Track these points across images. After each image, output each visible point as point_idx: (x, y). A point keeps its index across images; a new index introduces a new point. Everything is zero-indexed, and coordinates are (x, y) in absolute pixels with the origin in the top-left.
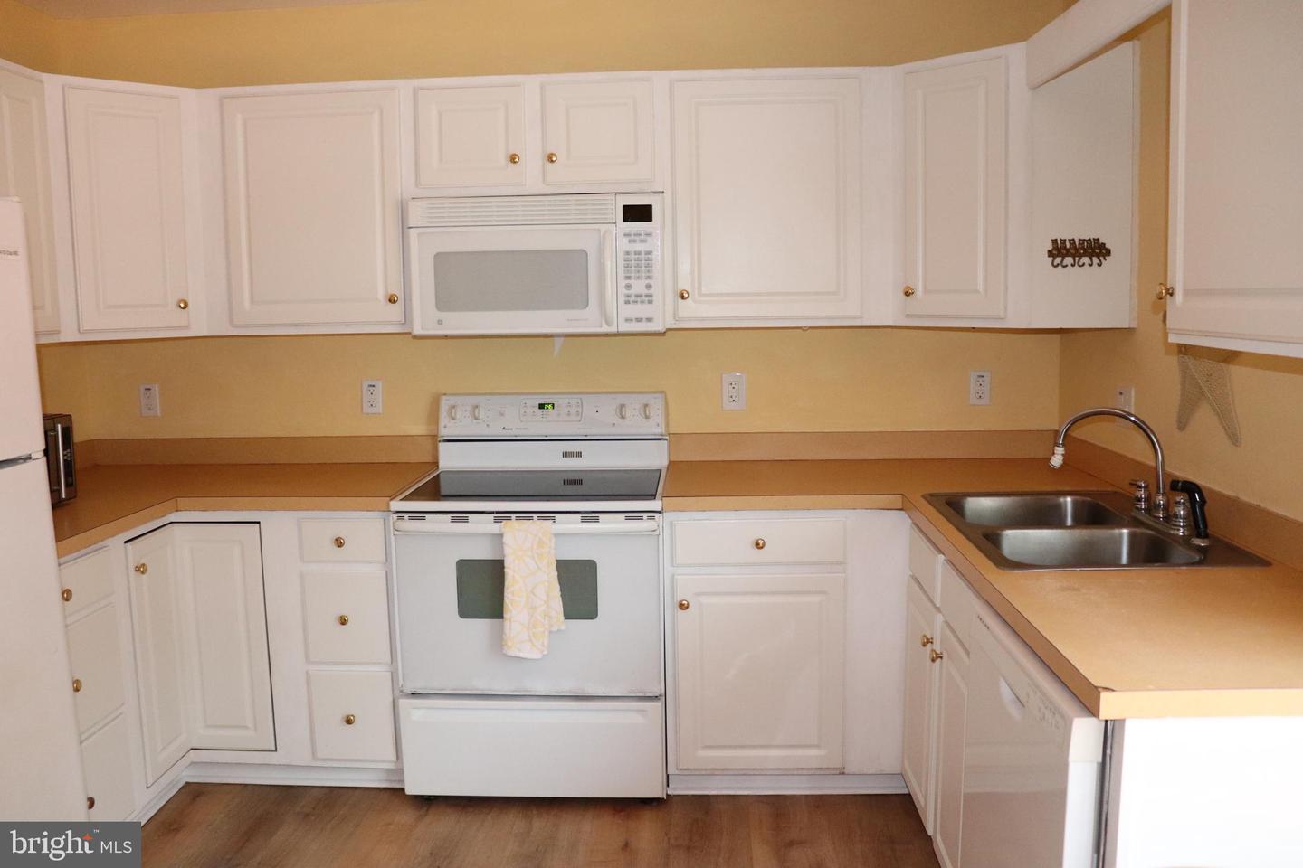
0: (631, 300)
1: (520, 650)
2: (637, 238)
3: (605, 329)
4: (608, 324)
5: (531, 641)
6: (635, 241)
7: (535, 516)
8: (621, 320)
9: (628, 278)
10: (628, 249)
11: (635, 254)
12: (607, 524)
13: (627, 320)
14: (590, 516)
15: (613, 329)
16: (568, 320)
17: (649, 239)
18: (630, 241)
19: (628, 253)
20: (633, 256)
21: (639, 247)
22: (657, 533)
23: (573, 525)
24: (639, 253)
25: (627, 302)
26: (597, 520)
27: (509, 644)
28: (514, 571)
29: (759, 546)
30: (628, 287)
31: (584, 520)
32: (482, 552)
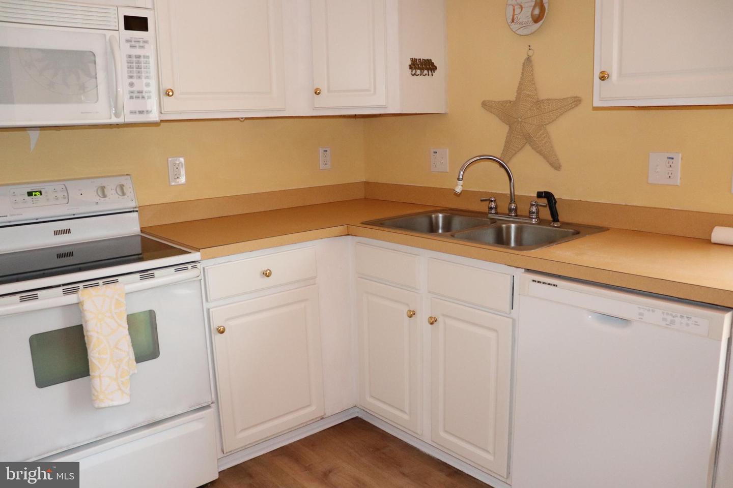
0: (134, 95)
1: (112, 400)
2: (137, 44)
3: (114, 120)
4: (117, 115)
5: (120, 389)
6: (135, 47)
7: (101, 282)
8: (127, 111)
9: (131, 77)
10: (129, 54)
11: (136, 58)
12: (162, 278)
13: (132, 112)
14: (146, 274)
15: (120, 120)
16: (82, 113)
17: (146, 45)
18: (131, 46)
19: (130, 56)
20: (134, 59)
21: (136, 52)
22: (199, 278)
23: (133, 284)
24: (139, 57)
25: (131, 98)
26: (152, 276)
27: (101, 397)
28: (98, 333)
29: (267, 274)
30: (131, 85)
31: (142, 278)
32: (54, 323)
